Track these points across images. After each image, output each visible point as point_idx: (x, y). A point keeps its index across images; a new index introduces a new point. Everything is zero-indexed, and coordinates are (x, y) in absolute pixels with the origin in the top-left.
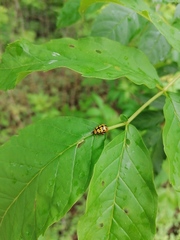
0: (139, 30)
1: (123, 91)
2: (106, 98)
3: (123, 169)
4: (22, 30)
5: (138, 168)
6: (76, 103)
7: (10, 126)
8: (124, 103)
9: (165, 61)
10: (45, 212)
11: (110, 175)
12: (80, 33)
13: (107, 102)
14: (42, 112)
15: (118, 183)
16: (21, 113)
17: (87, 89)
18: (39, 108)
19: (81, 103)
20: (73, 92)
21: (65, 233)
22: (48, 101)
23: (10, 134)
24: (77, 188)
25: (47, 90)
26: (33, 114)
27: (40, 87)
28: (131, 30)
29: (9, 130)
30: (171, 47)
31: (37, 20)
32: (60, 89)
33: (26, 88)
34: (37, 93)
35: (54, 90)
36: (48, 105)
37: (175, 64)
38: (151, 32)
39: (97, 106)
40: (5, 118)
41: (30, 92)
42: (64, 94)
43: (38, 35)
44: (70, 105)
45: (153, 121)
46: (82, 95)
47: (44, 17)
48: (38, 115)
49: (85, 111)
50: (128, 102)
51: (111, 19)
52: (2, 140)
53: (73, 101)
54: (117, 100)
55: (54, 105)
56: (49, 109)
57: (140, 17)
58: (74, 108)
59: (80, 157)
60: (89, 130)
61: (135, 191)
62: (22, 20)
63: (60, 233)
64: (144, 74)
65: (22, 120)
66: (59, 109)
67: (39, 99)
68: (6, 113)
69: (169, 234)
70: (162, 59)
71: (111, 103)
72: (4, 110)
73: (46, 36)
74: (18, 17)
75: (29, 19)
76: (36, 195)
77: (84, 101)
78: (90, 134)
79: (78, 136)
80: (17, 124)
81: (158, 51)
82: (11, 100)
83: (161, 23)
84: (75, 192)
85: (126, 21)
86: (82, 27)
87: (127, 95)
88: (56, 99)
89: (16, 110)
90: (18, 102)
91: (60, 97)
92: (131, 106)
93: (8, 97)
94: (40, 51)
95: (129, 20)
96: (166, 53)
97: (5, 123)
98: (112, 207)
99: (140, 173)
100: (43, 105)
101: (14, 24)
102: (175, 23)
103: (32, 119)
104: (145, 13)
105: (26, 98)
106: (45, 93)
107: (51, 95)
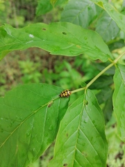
0: (97, 16)
1: (85, 60)
2: (74, 64)
3: (83, 123)
4: (15, 15)
5: (94, 122)
6: (53, 68)
7: (7, 83)
8: (86, 68)
9: (115, 39)
10: (23, 155)
11: (73, 128)
12: (55, 18)
13: (74, 67)
14: (29, 74)
15: (79, 133)
16: (14, 75)
17: (60, 58)
18: (26, 71)
19: (56, 67)
20: (50, 60)
21: (44, 157)
22: (33, 66)
23: (7, 89)
24: (47, 138)
25: (33, 58)
26: (23, 75)
27: (27, 56)
28: (91, 16)
29: (6, 86)
30: (120, 29)
31: (26, 8)
32: (42, 58)
33: (18, 56)
34: (25, 60)
35: (37, 58)
36: (33, 69)
37: (122, 41)
38: (105, 18)
39: (67, 70)
40: (3, 78)
41: (20, 59)
42: (44, 61)
43: (26, 19)
44: (48, 69)
45: (106, 83)
46: (57, 62)
47: (30, 6)
48: (26, 76)
49: (58, 73)
50: (89, 67)
51: (76, 8)
52: (1, 93)
53: (50, 66)
54: (81, 65)
55: (37, 69)
56: (34, 72)
57: (97, 7)
58: (51, 71)
59: (50, 115)
60: (57, 94)
61: (91, 139)
62: (14, 8)
63: (41, 158)
64: (99, 51)
65: (15, 79)
66: (41, 72)
67: (27, 65)
68: (4, 75)
69: (116, 159)
70: (113, 38)
71: (77, 68)
72: (2, 72)
73: (31, 20)
74: (12, 6)
75: (20, 8)
76: (18, 142)
77: (58, 66)
78: (58, 96)
79: (49, 99)
80: (12, 82)
81: (110, 32)
82: (7, 65)
83: (112, 11)
84: (46, 142)
85: (87, 10)
86: (57, 14)
87: (88, 63)
88: (38, 65)
89: (10, 72)
90: (12, 67)
91: (42, 63)
92: (91, 70)
93: (5, 63)
94: (20, 34)
95: (89, 9)
96: (116, 34)
97: (4, 81)
98: (74, 151)
99: (96, 126)
100: (29, 69)
101: (9, 11)
102: (123, 11)
103: (22, 78)
104: (100, 3)
105: (17, 64)
106: (31, 61)
107: (35, 62)
